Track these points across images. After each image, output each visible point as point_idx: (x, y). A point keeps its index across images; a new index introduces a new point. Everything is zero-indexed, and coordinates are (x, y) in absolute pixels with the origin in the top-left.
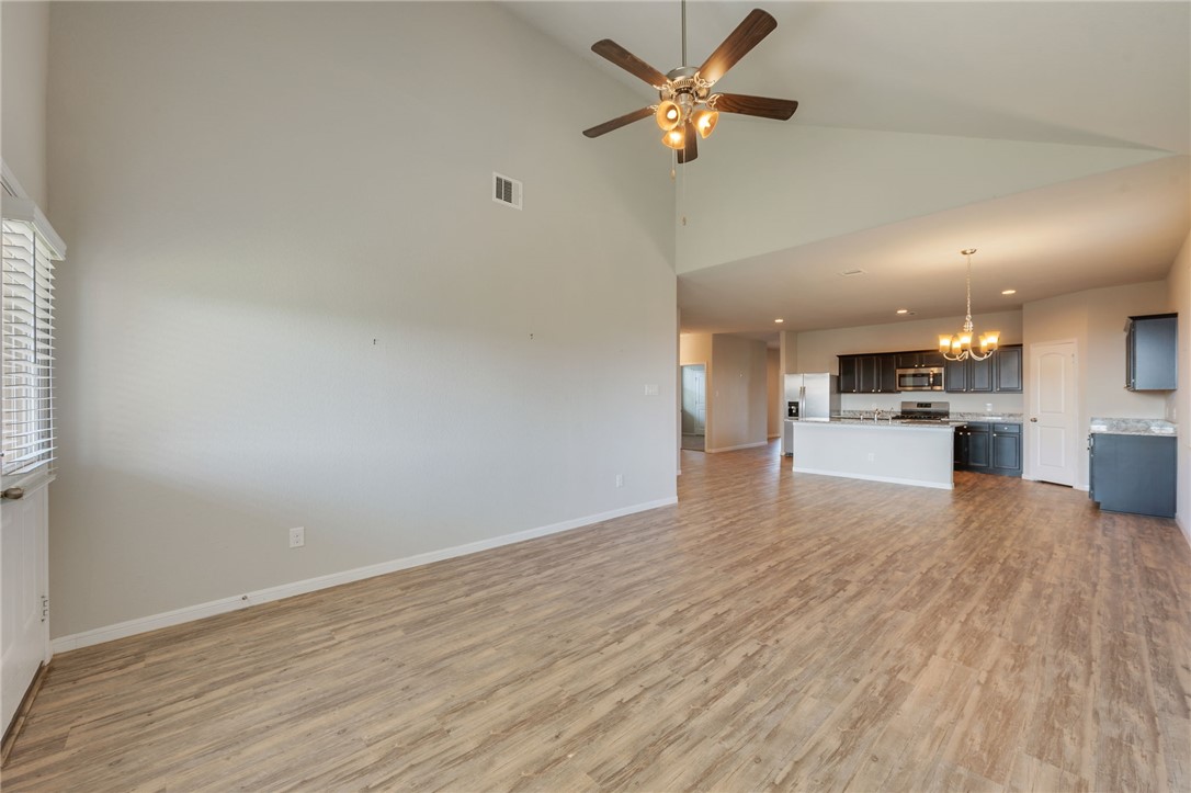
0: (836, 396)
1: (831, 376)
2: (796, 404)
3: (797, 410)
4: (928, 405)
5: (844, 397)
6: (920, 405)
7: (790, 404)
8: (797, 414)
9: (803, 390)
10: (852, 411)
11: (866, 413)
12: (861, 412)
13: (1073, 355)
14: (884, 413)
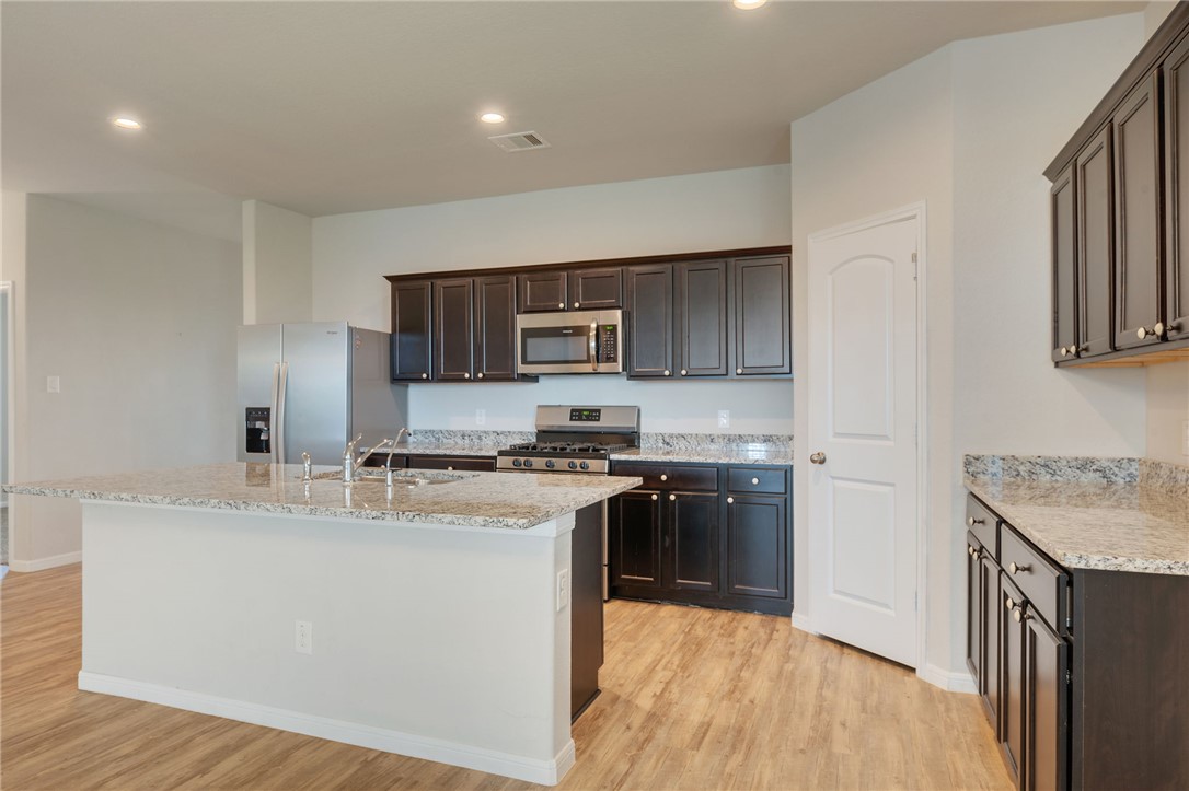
2: (265, 414)
3: (268, 433)
4: (594, 414)
6: (577, 413)
7: (252, 413)
8: (265, 446)
9: (280, 373)
10: (432, 432)
11: (463, 436)
12: (451, 434)
13: (914, 258)
14: (501, 436)
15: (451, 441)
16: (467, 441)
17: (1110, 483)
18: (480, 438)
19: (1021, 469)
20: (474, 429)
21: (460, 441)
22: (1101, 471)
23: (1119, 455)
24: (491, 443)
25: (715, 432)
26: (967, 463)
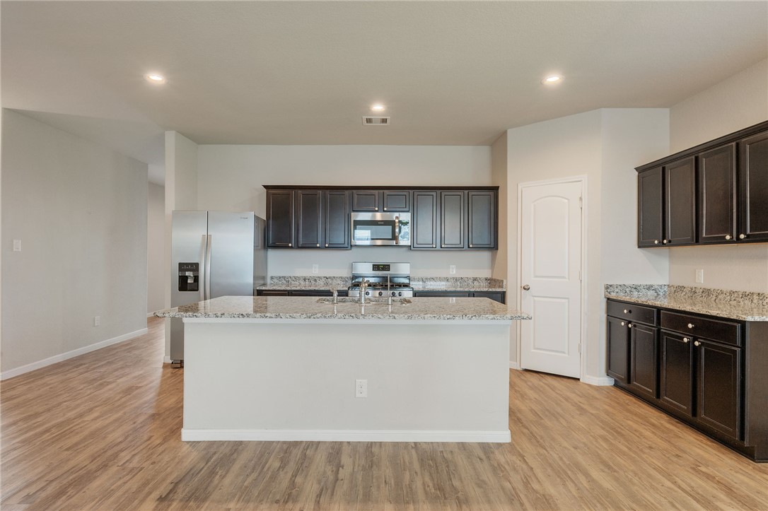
0: (262, 252)
1: (257, 218)
2: (194, 267)
3: (196, 279)
4: (386, 267)
5: (272, 254)
7: (183, 266)
8: (195, 287)
9: (207, 242)
10: (284, 277)
11: (305, 280)
12: (296, 278)
13: (581, 199)
14: (329, 280)
15: (297, 283)
16: (307, 283)
17: (658, 295)
18: (315, 280)
19: (627, 290)
20: (312, 275)
21: (302, 283)
22: (655, 290)
23: (661, 284)
24: (322, 283)
25: (449, 276)
26: (607, 288)
